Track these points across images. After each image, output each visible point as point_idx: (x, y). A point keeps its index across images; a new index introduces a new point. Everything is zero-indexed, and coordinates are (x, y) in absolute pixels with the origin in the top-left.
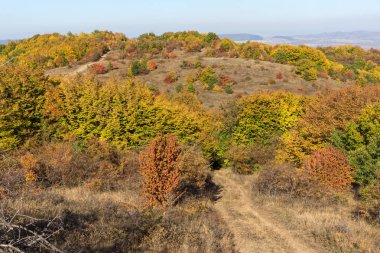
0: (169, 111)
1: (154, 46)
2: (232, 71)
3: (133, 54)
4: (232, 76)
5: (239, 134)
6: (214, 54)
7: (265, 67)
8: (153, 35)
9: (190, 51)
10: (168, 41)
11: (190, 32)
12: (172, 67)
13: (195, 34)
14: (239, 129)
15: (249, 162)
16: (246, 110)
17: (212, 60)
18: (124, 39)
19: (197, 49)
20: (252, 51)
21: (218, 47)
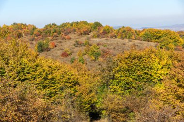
0: (50, 67)
1: (55, 31)
2: (112, 47)
3: (40, 37)
4: (112, 51)
5: (115, 87)
6: (98, 36)
7: (136, 44)
8: (56, 25)
9: (81, 34)
10: (65, 28)
11: (81, 22)
12: (67, 46)
13: (85, 23)
14: (115, 82)
15: (124, 112)
16: (120, 64)
17: (97, 40)
18: (34, 28)
19: (86, 33)
20: (126, 33)
21: (101, 31)
